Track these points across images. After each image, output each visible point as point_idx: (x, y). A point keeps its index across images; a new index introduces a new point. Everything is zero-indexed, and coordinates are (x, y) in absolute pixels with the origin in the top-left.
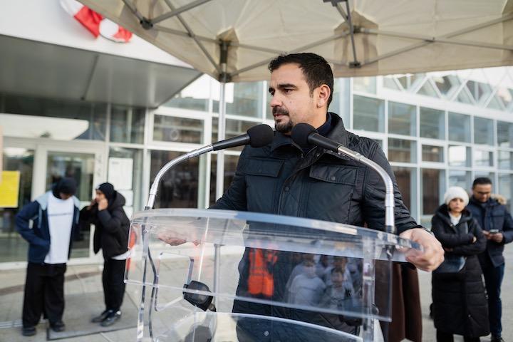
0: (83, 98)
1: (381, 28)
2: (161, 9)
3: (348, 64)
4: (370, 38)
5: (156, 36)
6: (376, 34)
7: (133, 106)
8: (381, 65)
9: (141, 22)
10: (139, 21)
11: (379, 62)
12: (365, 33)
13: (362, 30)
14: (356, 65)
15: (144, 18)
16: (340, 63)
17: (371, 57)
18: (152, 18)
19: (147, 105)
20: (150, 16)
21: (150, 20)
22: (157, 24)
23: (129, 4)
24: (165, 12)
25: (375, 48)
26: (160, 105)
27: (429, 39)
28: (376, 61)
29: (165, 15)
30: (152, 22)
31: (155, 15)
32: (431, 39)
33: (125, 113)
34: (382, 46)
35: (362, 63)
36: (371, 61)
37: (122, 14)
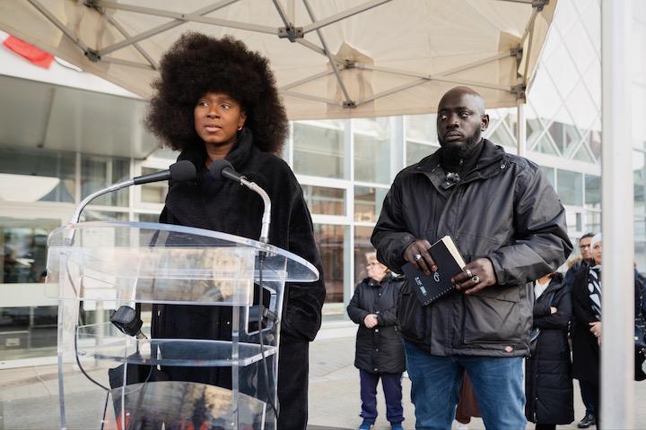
0: (41, 146)
1: (376, 64)
2: (111, 37)
3: (341, 104)
4: (365, 74)
5: (107, 69)
6: (371, 70)
7: (113, 157)
8: (377, 105)
9: (86, 54)
10: (83, 53)
11: (376, 101)
12: (359, 68)
13: (356, 65)
14: (350, 105)
15: (89, 49)
16: (332, 102)
17: (367, 96)
18: (100, 49)
19: (132, 156)
20: (97, 47)
21: (97, 51)
22: (107, 55)
23: (68, 33)
24: (117, 41)
25: (370, 86)
26: (150, 153)
27: (424, 76)
28: (373, 100)
29: (118, 44)
30: (100, 54)
31: (105, 44)
32: (427, 77)
33: (104, 166)
34: (377, 84)
35: (357, 103)
36: (366, 100)
37: (61, 45)
